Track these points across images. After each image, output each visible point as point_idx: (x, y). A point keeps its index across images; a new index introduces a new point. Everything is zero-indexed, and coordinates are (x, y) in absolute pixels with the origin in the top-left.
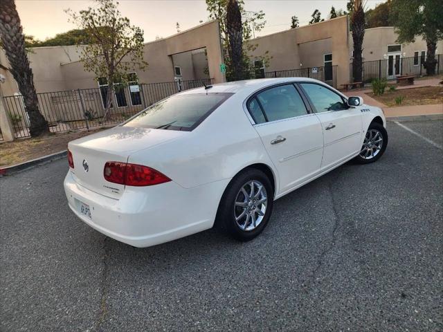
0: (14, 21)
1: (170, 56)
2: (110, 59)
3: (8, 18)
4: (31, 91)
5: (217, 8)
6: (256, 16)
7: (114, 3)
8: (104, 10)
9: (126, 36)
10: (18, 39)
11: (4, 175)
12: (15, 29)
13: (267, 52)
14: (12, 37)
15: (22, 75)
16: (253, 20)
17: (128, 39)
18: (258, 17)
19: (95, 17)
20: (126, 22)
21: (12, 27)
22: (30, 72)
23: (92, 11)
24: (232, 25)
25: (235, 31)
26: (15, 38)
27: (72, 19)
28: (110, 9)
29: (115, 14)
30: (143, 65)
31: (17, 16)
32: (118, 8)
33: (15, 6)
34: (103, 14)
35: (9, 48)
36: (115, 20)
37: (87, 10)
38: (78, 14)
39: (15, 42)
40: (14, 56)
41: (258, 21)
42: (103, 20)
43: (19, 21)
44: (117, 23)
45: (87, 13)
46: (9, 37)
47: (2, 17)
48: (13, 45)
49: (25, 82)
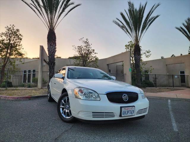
0: (54, 45)
1: (108, 65)
2: (85, 63)
3: (52, 44)
4: (53, 70)
5: (130, 48)
6: (146, 52)
7: (90, 44)
8: (86, 46)
9: (92, 56)
10: (54, 51)
11: (29, 99)
12: (54, 48)
13: (151, 66)
14: (52, 51)
15: (51, 64)
16: (145, 53)
17: (93, 57)
18: (148, 52)
19: (82, 49)
20: (93, 51)
21: (53, 47)
22: (54, 63)
23: (82, 47)
24: (136, 53)
25: (137, 55)
26: (53, 51)
27: (74, 49)
28: (89, 46)
29: (90, 48)
31: (55, 44)
32: (91, 46)
33: (56, 41)
34: (85, 48)
35: (50, 54)
36: (89, 50)
38: (77, 47)
39: (52, 52)
40: (51, 57)
41: (147, 54)
42: (85, 50)
43: (56, 45)
44: (90, 51)
45: (80, 47)
46: (51, 51)
47: (51, 43)
48: (52, 54)
49: (52, 67)
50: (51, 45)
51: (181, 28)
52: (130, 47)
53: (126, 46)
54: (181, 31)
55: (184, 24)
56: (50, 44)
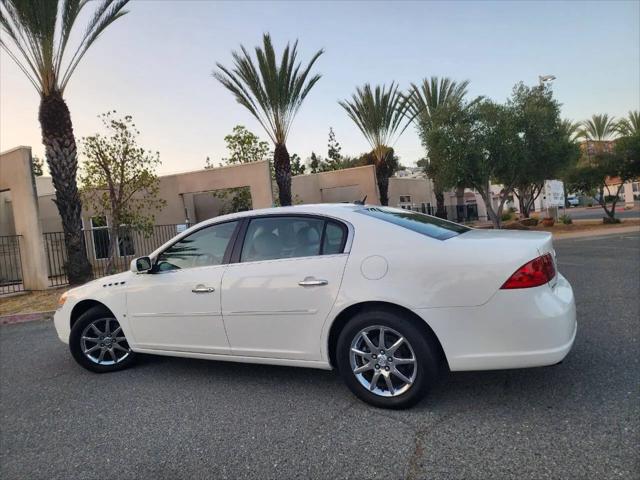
0: (72, 146)
1: (181, 195)
12: (73, 154)
14: (68, 163)
30: (159, 204)
35: (63, 175)
37: (93, 136)
40: (67, 185)
45: (93, 139)
47: (61, 140)
48: (68, 172)
49: (75, 217)
50: (62, 145)
51: (352, 106)
52: (242, 143)
53: (228, 138)
54: (348, 110)
55: (355, 98)
56: (58, 141)
